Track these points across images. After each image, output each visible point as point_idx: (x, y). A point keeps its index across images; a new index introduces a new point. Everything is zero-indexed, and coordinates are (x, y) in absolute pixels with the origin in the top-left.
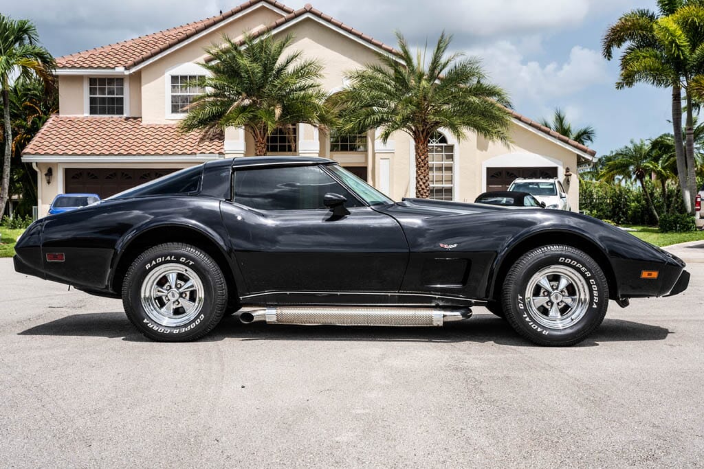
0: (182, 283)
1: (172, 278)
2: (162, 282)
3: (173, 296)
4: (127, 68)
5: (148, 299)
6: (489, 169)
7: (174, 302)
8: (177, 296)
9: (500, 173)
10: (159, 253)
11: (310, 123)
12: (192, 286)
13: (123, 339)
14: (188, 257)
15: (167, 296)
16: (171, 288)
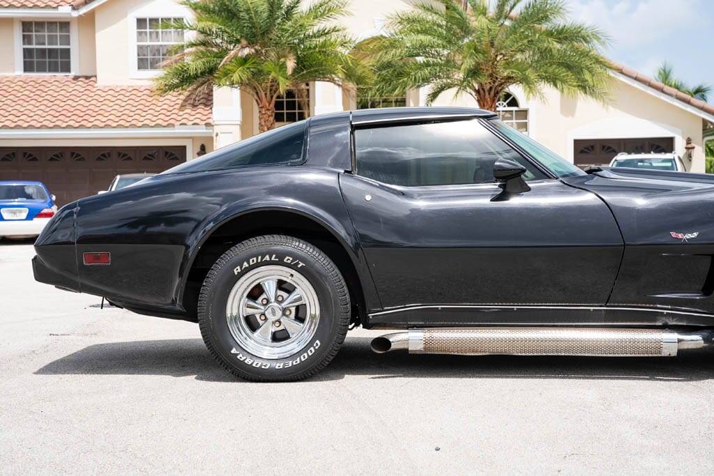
0: (285, 295)
1: (270, 288)
2: (256, 292)
3: (274, 313)
4: (74, 8)
5: (236, 319)
6: (577, 142)
7: (274, 323)
8: (279, 313)
9: (592, 147)
10: (254, 250)
11: (332, 81)
12: (300, 299)
13: (196, 378)
14: (295, 257)
15: (264, 314)
16: (268, 301)
